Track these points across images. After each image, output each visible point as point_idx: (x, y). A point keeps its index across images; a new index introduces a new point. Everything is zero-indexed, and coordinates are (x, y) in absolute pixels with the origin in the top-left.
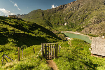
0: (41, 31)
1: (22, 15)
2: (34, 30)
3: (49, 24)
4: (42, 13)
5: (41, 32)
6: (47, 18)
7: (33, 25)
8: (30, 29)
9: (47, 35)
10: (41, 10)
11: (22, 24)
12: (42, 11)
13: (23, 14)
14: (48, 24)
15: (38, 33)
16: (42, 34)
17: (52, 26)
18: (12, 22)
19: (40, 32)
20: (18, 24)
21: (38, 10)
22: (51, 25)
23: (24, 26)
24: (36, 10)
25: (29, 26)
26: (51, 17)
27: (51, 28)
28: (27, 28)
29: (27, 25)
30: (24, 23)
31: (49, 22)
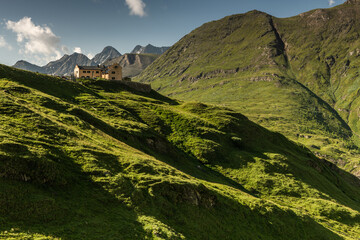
0: (283, 171)
1: (131, 57)
2: (237, 166)
3: (325, 114)
4: (271, 38)
5: (288, 182)
6: (307, 75)
7: (229, 128)
8: (214, 157)
9: (332, 204)
10: (261, 20)
11: (160, 122)
12: (271, 20)
13: (138, 47)
14: (319, 118)
15: (270, 184)
16: (296, 195)
17: (345, 131)
18: (112, 113)
19: (277, 178)
20: (140, 120)
21: (240, 17)
22: (336, 123)
23: (173, 138)
24: (232, 18)
25: (209, 136)
26: (341, 62)
27: (338, 143)
28: (196, 152)
29: (192, 128)
30: (172, 115)
31: (325, 97)
